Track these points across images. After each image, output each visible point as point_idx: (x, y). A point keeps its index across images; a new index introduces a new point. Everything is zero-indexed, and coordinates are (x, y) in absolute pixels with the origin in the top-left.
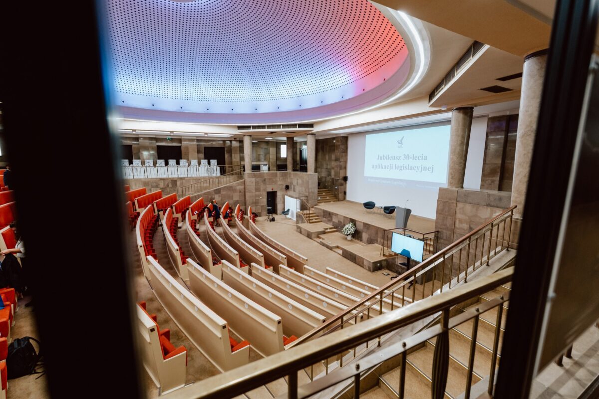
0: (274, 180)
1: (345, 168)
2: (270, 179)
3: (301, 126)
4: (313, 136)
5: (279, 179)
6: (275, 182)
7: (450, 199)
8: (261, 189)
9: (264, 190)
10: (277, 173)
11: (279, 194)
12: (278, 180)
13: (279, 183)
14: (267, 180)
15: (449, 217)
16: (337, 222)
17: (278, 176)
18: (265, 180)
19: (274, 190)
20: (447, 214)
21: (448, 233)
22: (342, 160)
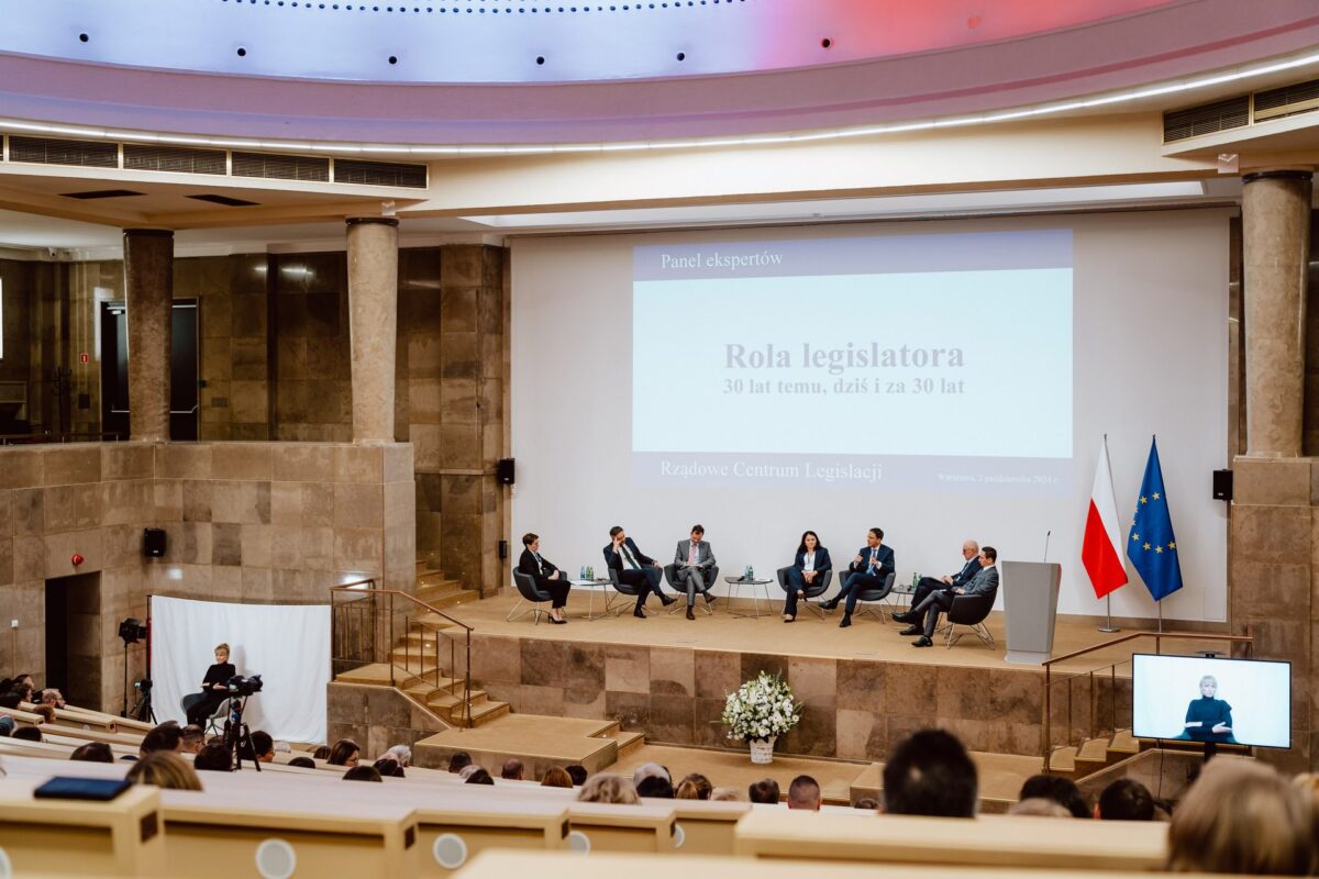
0: (86, 497)
1: (501, 414)
2: (64, 495)
3: (350, 169)
4: (391, 229)
5: (113, 488)
6: (89, 515)
7: (1286, 498)
8: (19, 563)
9: (34, 568)
10: (98, 452)
11: (112, 591)
12: (106, 497)
13: (113, 517)
14: (48, 502)
15: (1287, 567)
16: (645, 689)
17: (105, 472)
18: (36, 501)
19: (85, 569)
20: (1276, 554)
21: (1289, 625)
22: (489, 371)
